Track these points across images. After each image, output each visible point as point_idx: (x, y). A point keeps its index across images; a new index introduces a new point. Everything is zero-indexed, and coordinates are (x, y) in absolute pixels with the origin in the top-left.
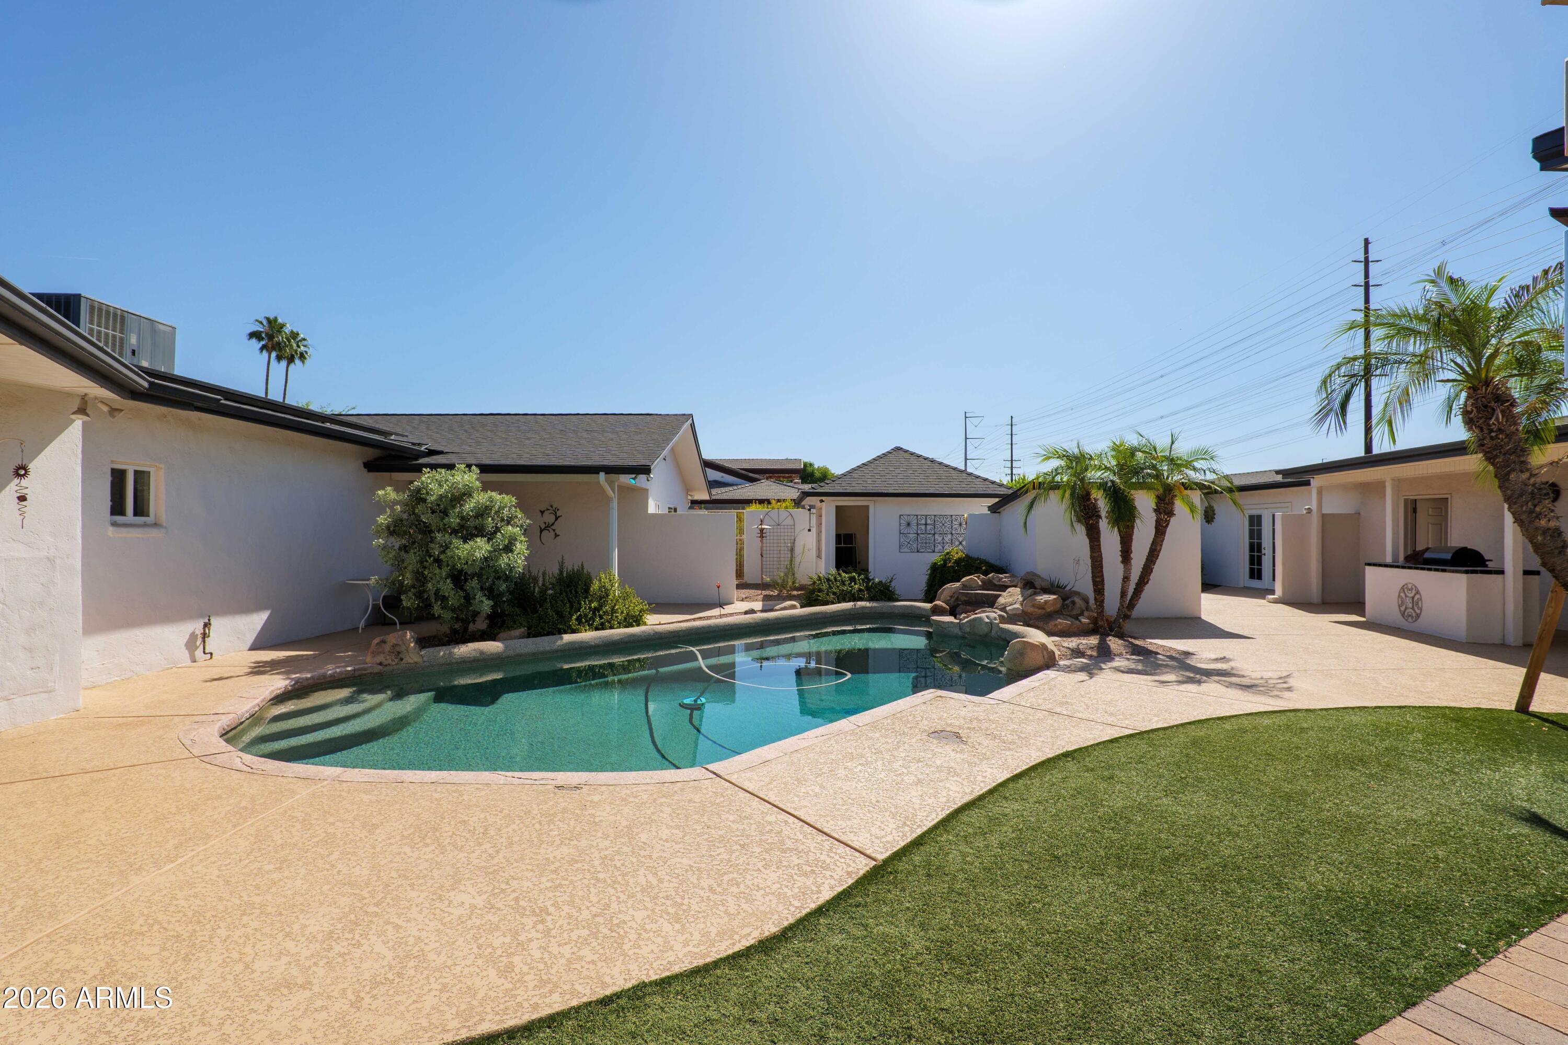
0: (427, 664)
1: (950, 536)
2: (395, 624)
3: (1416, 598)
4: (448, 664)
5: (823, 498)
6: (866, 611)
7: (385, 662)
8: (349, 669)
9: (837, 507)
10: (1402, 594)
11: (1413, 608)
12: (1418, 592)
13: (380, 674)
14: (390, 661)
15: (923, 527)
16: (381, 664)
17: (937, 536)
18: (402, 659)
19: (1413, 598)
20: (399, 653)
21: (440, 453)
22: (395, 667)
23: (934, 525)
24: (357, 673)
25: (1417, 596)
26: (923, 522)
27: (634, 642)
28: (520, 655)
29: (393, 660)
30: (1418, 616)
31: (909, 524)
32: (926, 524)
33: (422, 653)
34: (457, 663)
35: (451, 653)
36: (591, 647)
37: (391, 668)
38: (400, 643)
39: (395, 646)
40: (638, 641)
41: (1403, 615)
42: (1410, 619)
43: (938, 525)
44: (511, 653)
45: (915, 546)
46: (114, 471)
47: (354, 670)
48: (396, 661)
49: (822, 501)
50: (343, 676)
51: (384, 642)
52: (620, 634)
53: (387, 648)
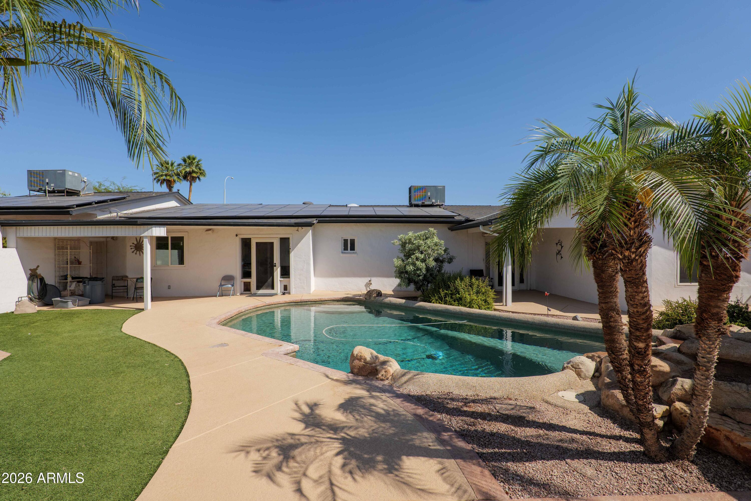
27: (447, 312)
36: (427, 310)
40: (450, 313)
46: (344, 240)
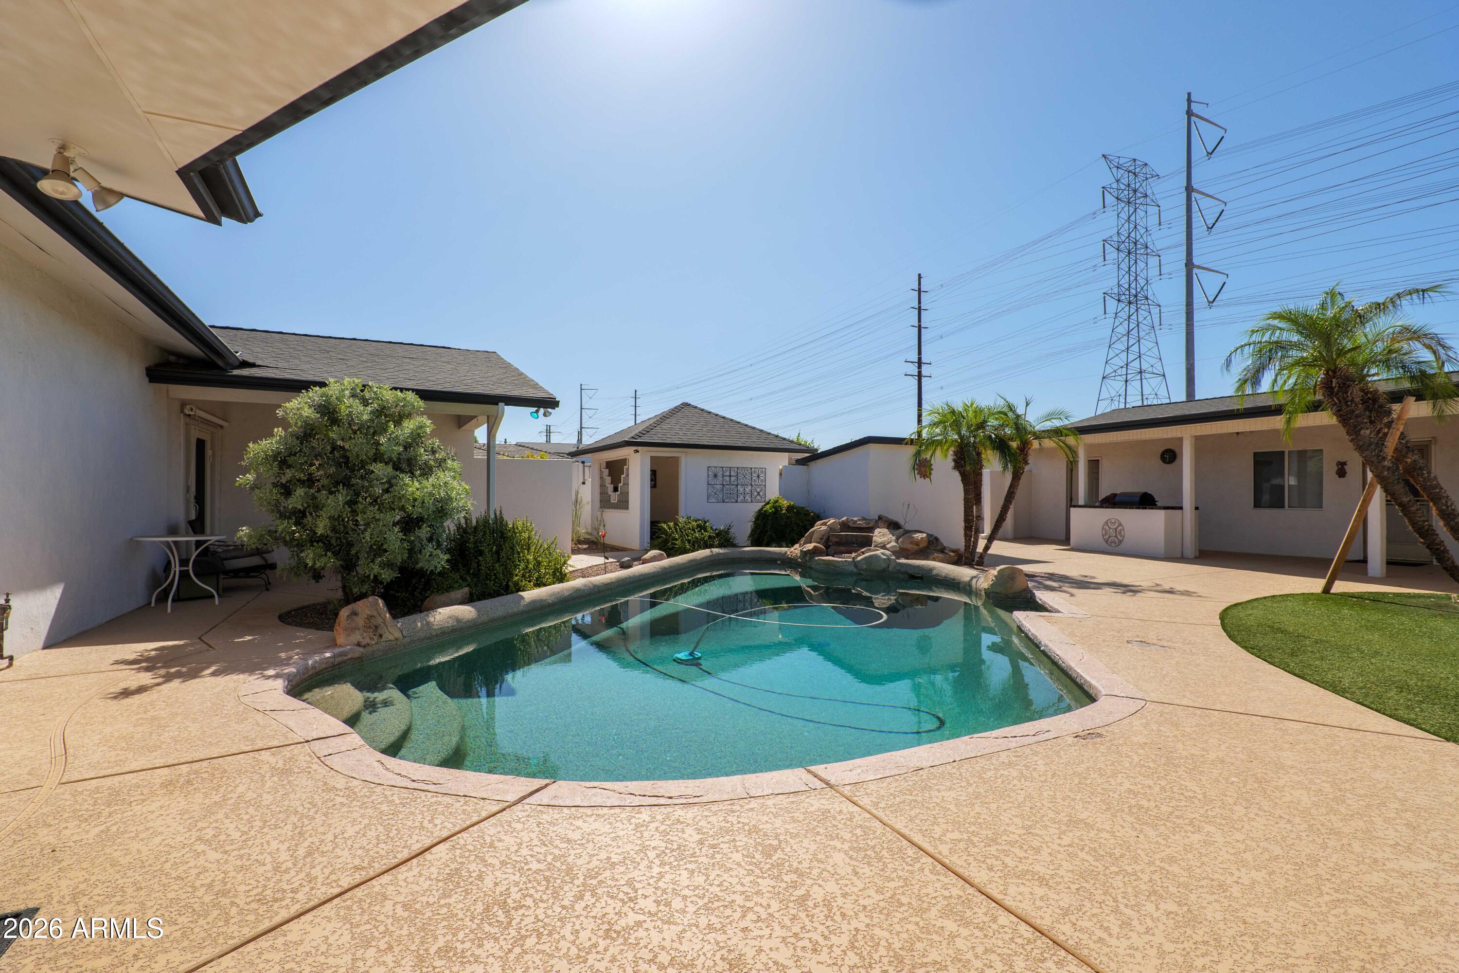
0: (407, 640)
1: (750, 487)
2: (213, 597)
3: (1119, 529)
4: (429, 638)
5: (639, 448)
6: (721, 557)
7: (364, 642)
8: (328, 655)
9: (651, 457)
10: (1106, 527)
11: (1116, 536)
12: (1120, 525)
13: (360, 659)
14: (367, 640)
15: (728, 478)
16: (359, 645)
17: (739, 487)
18: (381, 636)
19: (1116, 529)
20: (376, 627)
21: (253, 365)
22: (375, 648)
23: (737, 476)
24: (338, 660)
25: (1120, 528)
26: (728, 473)
28: (493, 620)
29: (371, 638)
30: (1121, 542)
31: (715, 476)
32: (730, 476)
33: (399, 625)
34: (437, 635)
35: (428, 623)
37: (369, 649)
38: (375, 614)
39: (370, 617)
41: (1107, 541)
42: (1113, 545)
43: (741, 477)
44: (485, 618)
45: (721, 496)
47: (334, 657)
48: (375, 638)
49: (637, 451)
50: (324, 666)
51: (354, 613)
52: (568, 590)
53: (360, 621)
